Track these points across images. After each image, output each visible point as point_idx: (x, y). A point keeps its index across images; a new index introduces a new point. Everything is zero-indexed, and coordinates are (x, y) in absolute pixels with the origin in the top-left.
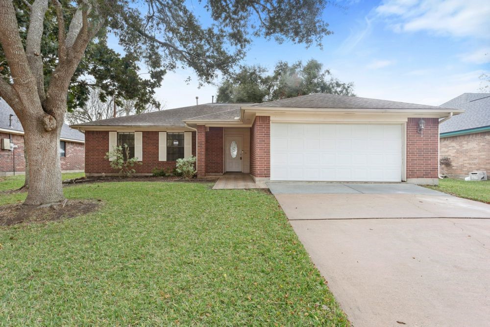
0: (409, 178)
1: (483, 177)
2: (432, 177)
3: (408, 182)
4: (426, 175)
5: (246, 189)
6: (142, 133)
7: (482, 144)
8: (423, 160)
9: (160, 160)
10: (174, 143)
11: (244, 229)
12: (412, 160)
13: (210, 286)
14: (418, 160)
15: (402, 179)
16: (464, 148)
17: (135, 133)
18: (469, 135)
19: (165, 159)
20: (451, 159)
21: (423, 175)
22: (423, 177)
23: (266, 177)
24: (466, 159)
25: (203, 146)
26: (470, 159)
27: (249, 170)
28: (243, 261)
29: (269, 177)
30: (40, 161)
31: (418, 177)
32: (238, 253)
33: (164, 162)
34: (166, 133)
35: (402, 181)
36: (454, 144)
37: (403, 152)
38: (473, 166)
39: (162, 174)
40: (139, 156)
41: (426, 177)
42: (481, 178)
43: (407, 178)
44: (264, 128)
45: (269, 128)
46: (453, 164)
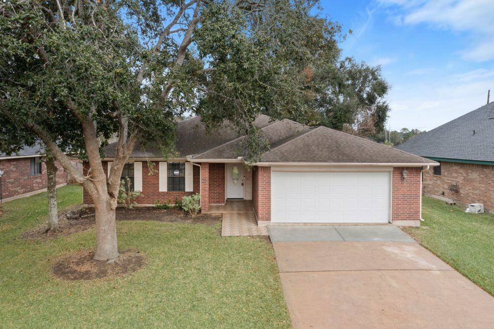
0: (394, 220)
1: (480, 210)
2: (414, 220)
3: (393, 224)
4: (409, 218)
5: (250, 236)
6: (141, 163)
7: (482, 176)
8: (407, 204)
9: (160, 190)
10: (175, 173)
11: (251, 281)
12: (397, 204)
13: (238, 314)
14: (403, 204)
15: (389, 220)
16: (469, 177)
17: (135, 163)
18: (473, 165)
19: (166, 190)
20: (460, 186)
21: (407, 218)
22: (406, 220)
23: (267, 220)
24: (471, 188)
25: (207, 183)
26: (473, 189)
27: (251, 197)
28: (252, 302)
29: (270, 220)
30: (107, 230)
31: (402, 220)
32: (249, 297)
33: (164, 192)
34: (166, 163)
35: (389, 222)
36: (461, 171)
37: (390, 197)
38: (475, 197)
39: (164, 207)
40: (138, 187)
41: (409, 220)
42: (477, 211)
43: (393, 220)
44: (265, 177)
45: (270, 177)
46: (461, 191)
